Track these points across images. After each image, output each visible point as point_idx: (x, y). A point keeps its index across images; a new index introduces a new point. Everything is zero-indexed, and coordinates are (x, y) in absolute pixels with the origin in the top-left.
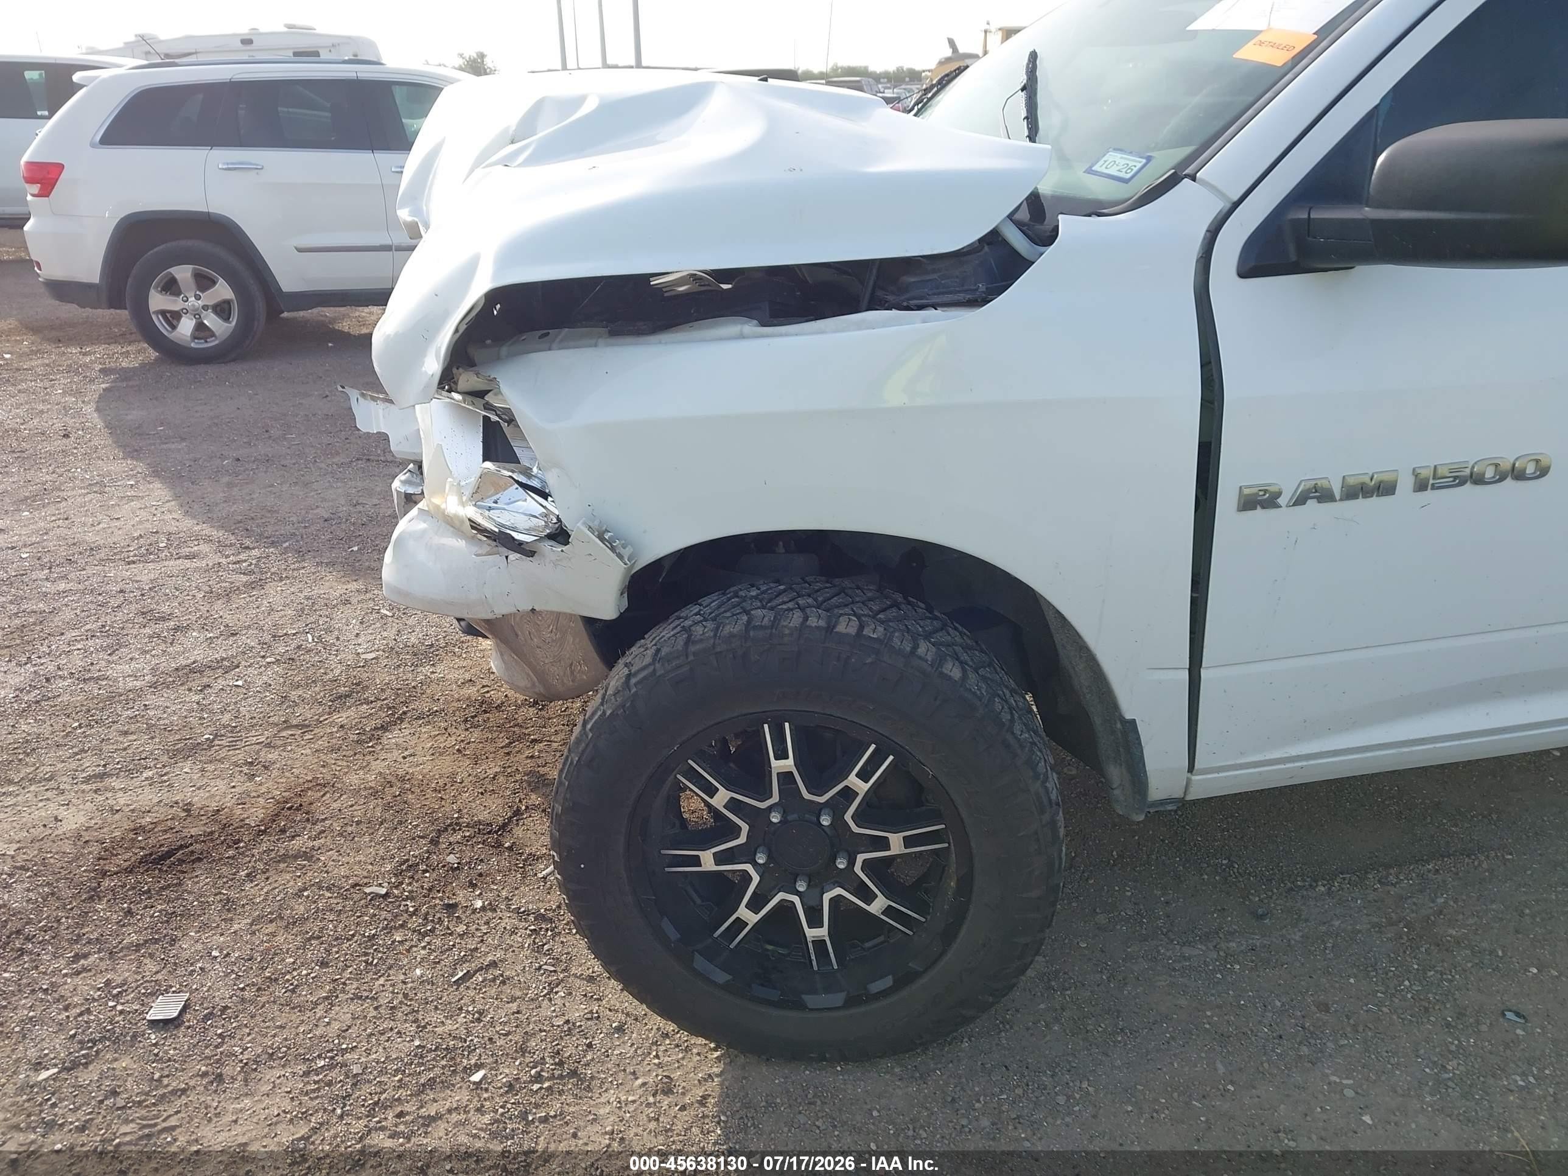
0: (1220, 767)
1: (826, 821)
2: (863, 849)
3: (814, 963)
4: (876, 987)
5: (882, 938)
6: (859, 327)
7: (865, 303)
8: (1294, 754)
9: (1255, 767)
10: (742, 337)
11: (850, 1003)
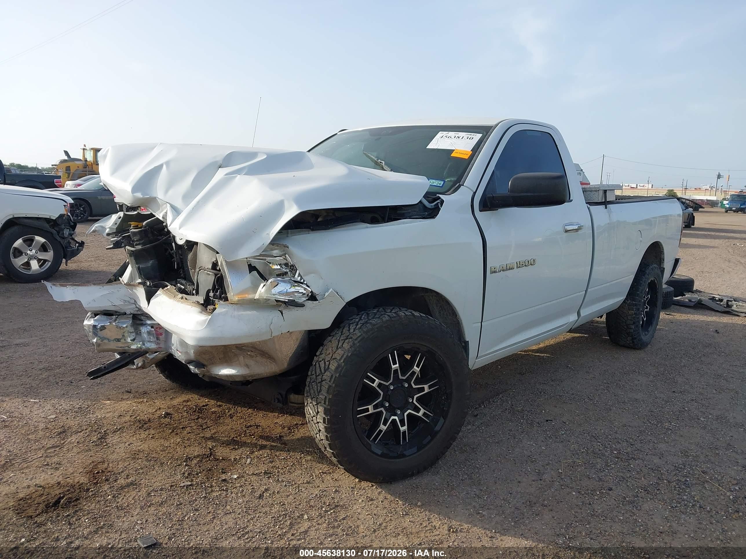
0: (485, 355)
1: (406, 385)
2: (416, 393)
3: (401, 441)
4: (425, 442)
5: (418, 427)
6: (404, 223)
7: (386, 221)
8: (497, 349)
9: (492, 354)
10: (367, 227)
11: (418, 450)
